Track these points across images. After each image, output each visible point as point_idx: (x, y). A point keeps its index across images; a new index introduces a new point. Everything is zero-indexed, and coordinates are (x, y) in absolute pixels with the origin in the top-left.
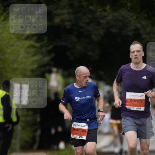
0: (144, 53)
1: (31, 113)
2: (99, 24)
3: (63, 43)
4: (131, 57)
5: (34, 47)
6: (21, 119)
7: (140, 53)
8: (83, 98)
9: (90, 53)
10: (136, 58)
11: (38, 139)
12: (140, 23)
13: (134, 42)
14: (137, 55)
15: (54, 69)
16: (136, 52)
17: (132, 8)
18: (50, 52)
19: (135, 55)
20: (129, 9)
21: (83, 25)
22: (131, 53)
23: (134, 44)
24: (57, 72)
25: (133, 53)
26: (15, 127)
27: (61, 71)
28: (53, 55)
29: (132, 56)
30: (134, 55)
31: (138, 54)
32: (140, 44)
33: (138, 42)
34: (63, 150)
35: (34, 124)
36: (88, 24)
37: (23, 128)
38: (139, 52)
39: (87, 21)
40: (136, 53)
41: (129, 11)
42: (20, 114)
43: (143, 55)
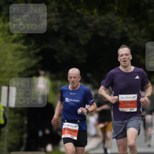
0: (131, 57)
1: (18, 115)
2: (86, 27)
3: (51, 46)
4: (119, 60)
5: (21, 50)
6: (8, 121)
7: (129, 56)
8: (72, 100)
9: (77, 57)
10: (124, 61)
11: (25, 141)
12: (127, 26)
13: (122, 46)
14: (125, 58)
15: (42, 72)
16: (124, 55)
17: (118, 12)
18: (37, 55)
19: (124, 59)
20: (116, 12)
21: (70, 28)
22: (119, 56)
23: (122, 47)
24: (45, 75)
25: (121, 56)
26: (2, 129)
27: (48, 74)
28: (41, 58)
29: (121, 59)
30: (122, 58)
31: (127, 57)
32: (128, 48)
33: (126, 46)
34: (50, 152)
35: (22, 127)
36: (76, 27)
37: (11, 130)
38: (127, 55)
39: (75, 24)
40: (124, 57)
41: (116, 15)
42: (7, 116)
43: (131, 58)
